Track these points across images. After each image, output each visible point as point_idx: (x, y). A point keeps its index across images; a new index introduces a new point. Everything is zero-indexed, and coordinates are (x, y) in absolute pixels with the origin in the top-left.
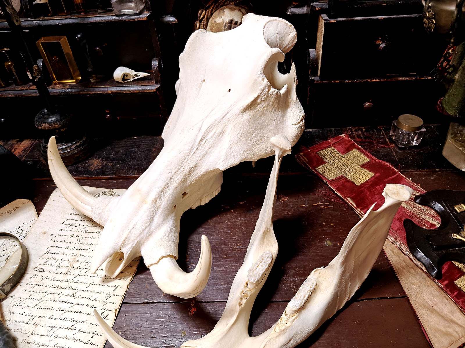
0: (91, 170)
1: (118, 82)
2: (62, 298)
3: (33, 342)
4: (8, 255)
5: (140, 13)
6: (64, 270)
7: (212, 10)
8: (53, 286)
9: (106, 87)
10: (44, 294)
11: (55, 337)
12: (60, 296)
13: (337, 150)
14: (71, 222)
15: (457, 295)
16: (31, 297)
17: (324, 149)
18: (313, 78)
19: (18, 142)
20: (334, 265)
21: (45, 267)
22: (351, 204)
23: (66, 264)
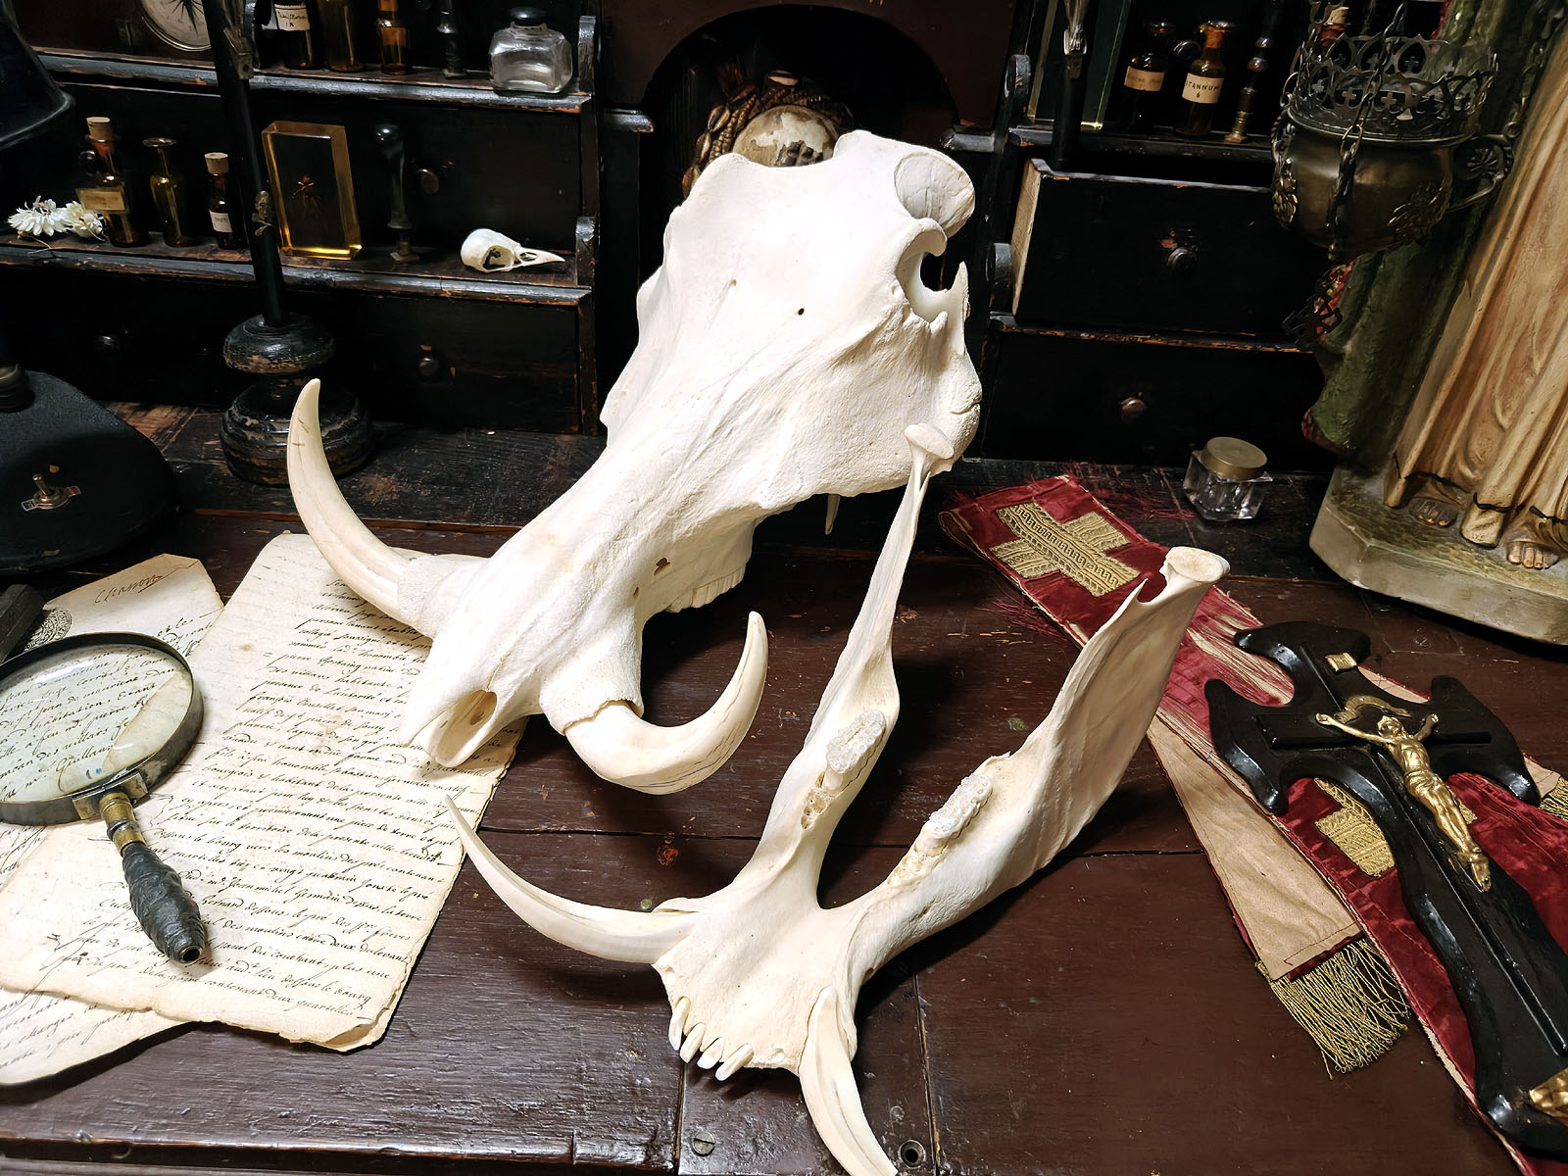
0: (370, 502)
1: (471, 269)
2: (309, 808)
3: (239, 902)
4: (143, 693)
5: (562, 94)
6: (312, 742)
7: (748, 112)
8: (282, 778)
9: (438, 278)
10: (258, 796)
11: (298, 895)
12: (304, 801)
13: (1046, 509)
14: (323, 628)
15: (1319, 849)
16: (218, 801)
17: (1013, 506)
18: (998, 318)
19: (137, 409)
20: (1037, 742)
21: (252, 732)
22: (1079, 637)
23: (316, 727)
